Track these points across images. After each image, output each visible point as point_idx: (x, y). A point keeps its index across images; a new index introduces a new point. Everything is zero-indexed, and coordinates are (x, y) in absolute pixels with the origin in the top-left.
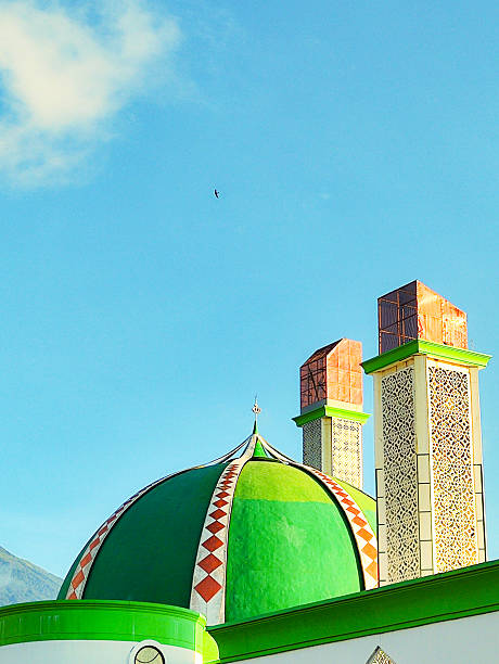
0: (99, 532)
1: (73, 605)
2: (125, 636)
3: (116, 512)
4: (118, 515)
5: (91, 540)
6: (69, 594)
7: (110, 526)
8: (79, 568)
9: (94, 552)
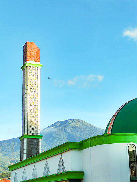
0: (113, 116)
1: (109, 135)
2: (125, 142)
3: (117, 111)
4: (118, 112)
5: (112, 118)
6: (107, 132)
7: (116, 115)
8: (109, 126)
9: (113, 121)
